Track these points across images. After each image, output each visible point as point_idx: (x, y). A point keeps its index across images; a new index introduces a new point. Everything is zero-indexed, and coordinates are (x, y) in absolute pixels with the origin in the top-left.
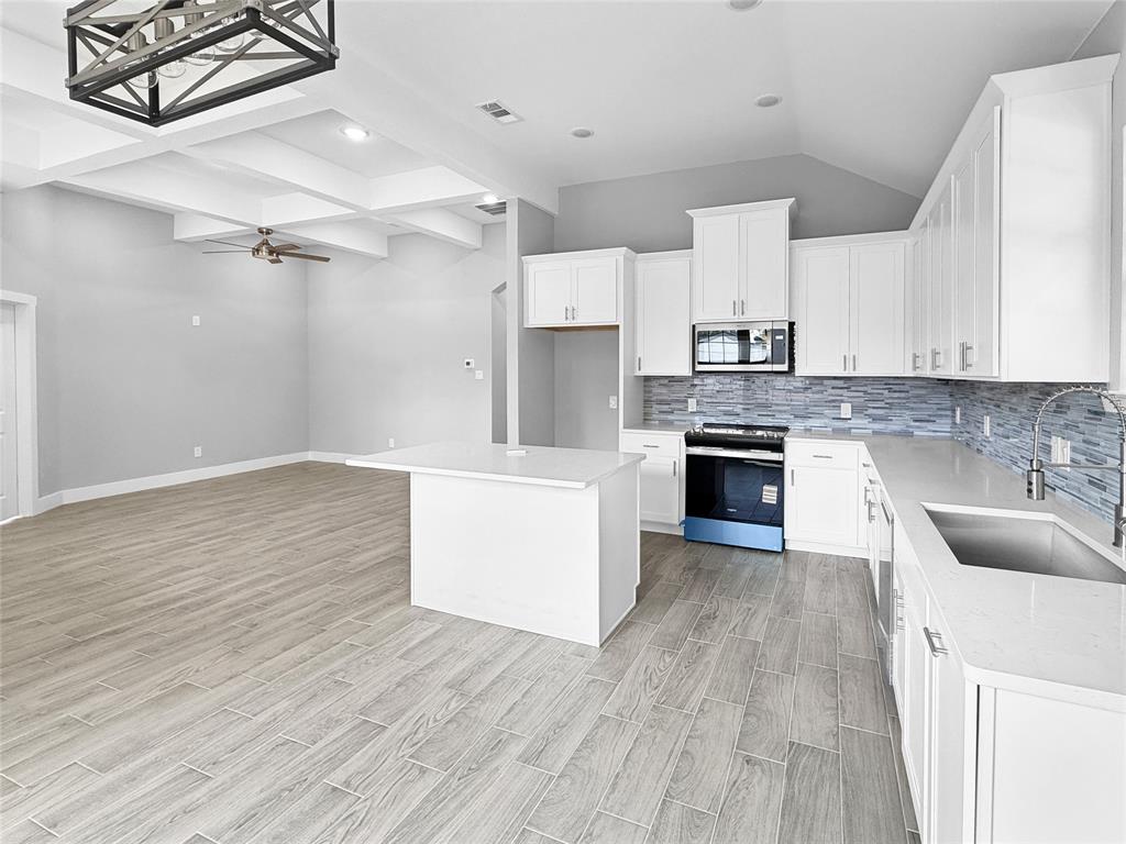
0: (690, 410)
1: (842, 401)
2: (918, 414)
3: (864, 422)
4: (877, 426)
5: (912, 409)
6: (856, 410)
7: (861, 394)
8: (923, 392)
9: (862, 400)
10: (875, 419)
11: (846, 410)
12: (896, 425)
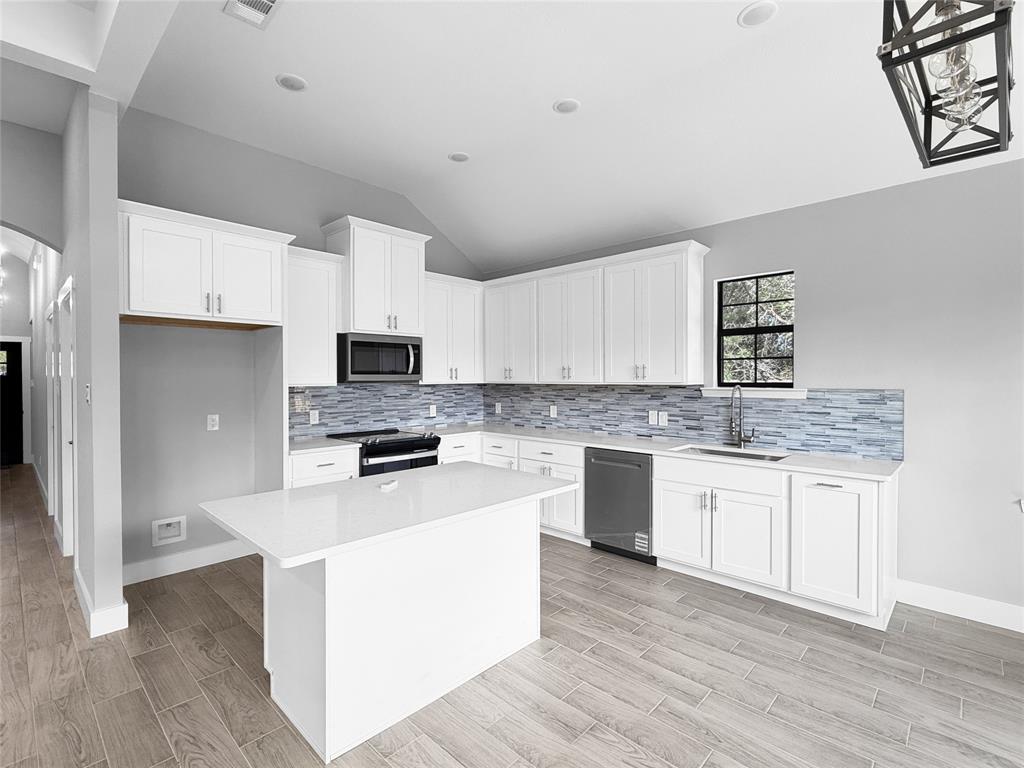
0: (312, 422)
1: (431, 404)
2: (470, 410)
3: (442, 418)
4: (451, 420)
5: (466, 407)
6: (439, 410)
7: (440, 397)
8: (471, 394)
9: (441, 402)
10: (449, 415)
11: (433, 409)
12: (458, 420)
